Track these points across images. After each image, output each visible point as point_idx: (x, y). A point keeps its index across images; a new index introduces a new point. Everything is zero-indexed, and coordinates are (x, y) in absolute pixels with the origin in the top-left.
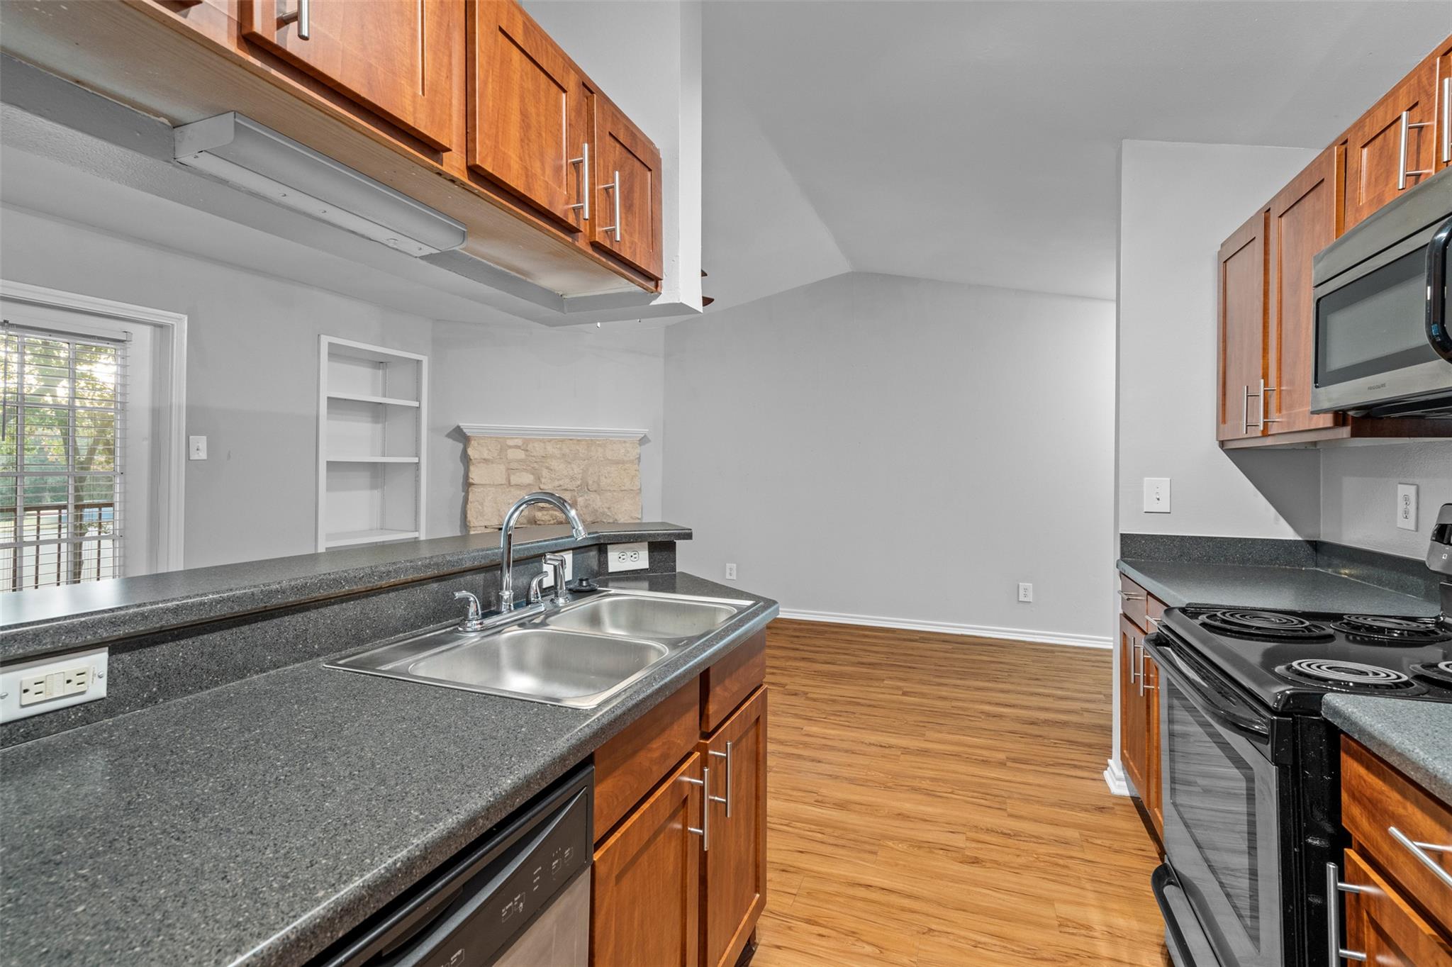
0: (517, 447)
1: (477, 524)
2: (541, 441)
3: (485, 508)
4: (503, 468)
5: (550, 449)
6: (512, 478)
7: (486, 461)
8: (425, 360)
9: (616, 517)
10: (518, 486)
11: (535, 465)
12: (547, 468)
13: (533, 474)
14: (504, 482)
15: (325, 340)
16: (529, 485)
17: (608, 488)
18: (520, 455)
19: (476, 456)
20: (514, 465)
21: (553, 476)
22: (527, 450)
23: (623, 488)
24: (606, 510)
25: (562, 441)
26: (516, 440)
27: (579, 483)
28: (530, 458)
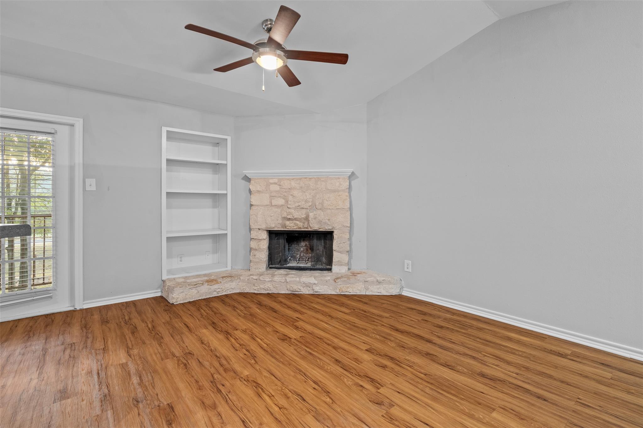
0: (275, 183)
1: (254, 227)
2: (288, 179)
3: (258, 218)
4: (268, 195)
5: (293, 184)
6: (273, 201)
7: (259, 192)
8: (229, 138)
9: (333, 225)
10: (276, 206)
11: (285, 194)
12: (292, 195)
13: (284, 199)
14: (268, 203)
15: (164, 130)
16: (282, 205)
17: (329, 207)
18: (277, 188)
19: (254, 190)
20: (273, 194)
21: (295, 200)
22: (280, 185)
23: (338, 207)
24: (327, 221)
25: (300, 179)
26: (274, 180)
27: (310, 204)
28: (282, 190)
